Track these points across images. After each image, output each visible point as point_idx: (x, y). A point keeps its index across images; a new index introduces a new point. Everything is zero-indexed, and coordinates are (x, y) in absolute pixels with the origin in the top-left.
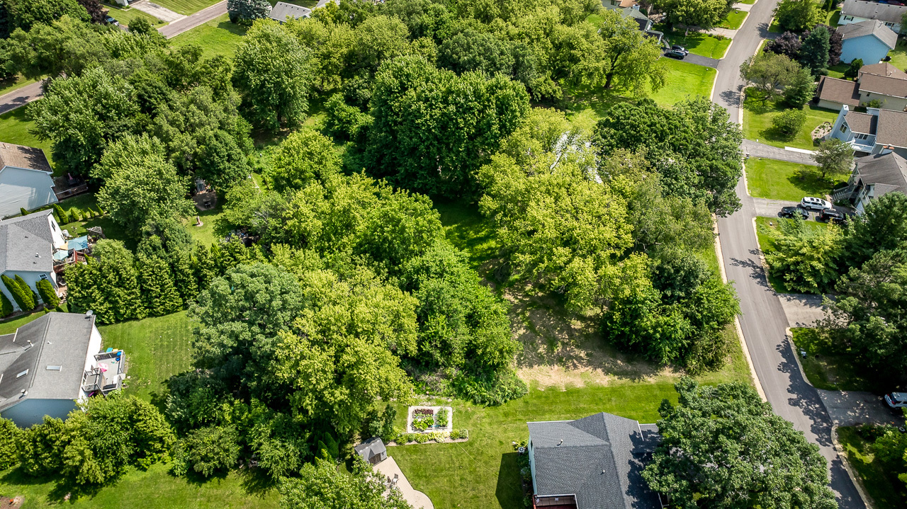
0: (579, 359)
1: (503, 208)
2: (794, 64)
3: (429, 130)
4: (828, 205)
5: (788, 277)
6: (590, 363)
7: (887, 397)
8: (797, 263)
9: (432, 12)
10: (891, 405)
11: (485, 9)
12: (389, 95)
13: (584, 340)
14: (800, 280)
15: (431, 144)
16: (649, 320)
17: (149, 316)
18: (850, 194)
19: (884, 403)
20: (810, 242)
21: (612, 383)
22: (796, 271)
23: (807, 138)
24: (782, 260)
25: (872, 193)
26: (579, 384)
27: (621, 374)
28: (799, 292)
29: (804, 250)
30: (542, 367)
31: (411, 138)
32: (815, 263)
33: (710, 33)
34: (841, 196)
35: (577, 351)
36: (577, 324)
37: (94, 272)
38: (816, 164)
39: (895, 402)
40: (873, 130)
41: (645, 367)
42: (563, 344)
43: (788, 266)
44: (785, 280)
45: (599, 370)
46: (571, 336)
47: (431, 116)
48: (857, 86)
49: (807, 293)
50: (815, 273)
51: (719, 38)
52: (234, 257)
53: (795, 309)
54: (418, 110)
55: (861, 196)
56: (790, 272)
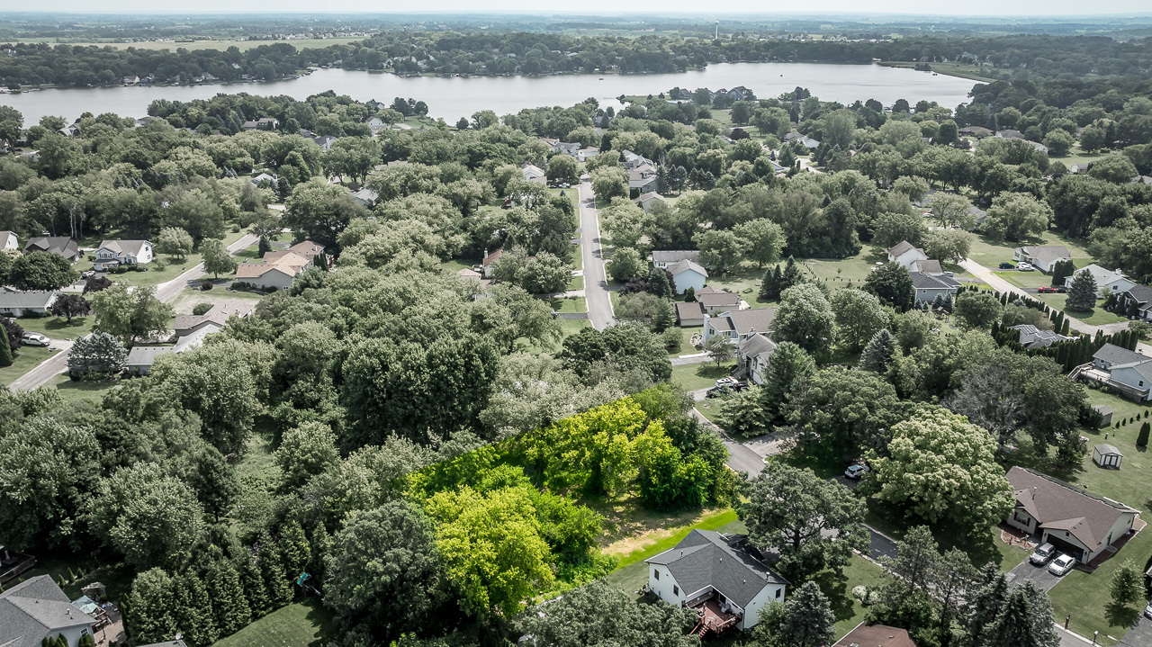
0: (639, 528)
1: (524, 431)
2: (653, 297)
3: (422, 394)
4: (736, 381)
5: (742, 428)
6: (649, 528)
7: (846, 473)
8: (743, 416)
9: (339, 315)
10: (851, 476)
11: (389, 302)
12: (372, 374)
13: (633, 517)
14: (752, 428)
15: (425, 408)
16: (682, 469)
17: (219, 638)
18: (744, 370)
19: (847, 477)
20: (746, 397)
21: (674, 532)
22: (746, 422)
23: (691, 347)
24: (732, 418)
25: (760, 361)
26: (652, 542)
27: (677, 525)
28: (755, 436)
29: (744, 403)
30: (616, 543)
31: (405, 408)
32: (756, 410)
33: (565, 295)
34: (739, 374)
35: (634, 525)
36: (620, 509)
37: (169, 593)
38: (711, 359)
39: (853, 472)
40: (733, 328)
41: (689, 516)
42: (619, 524)
43: (738, 421)
44: (743, 431)
45: (659, 529)
46: (622, 518)
47: (422, 381)
48: (701, 304)
49: (761, 435)
50: (758, 417)
51: (574, 298)
52: (297, 546)
53: (759, 448)
54: (408, 378)
55: (752, 367)
56: (742, 424)
